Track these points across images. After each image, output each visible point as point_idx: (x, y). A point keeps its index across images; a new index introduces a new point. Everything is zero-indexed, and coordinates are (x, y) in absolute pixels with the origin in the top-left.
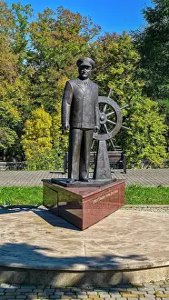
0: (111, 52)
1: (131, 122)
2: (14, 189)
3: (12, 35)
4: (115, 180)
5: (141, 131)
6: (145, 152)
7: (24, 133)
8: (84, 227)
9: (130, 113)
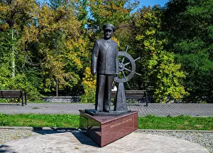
0: (147, 19)
1: (159, 69)
2: (65, 116)
3: (77, 8)
4: (130, 111)
5: (167, 76)
6: (170, 91)
7: (84, 76)
8: (102, 144)
9: (160, 62)
